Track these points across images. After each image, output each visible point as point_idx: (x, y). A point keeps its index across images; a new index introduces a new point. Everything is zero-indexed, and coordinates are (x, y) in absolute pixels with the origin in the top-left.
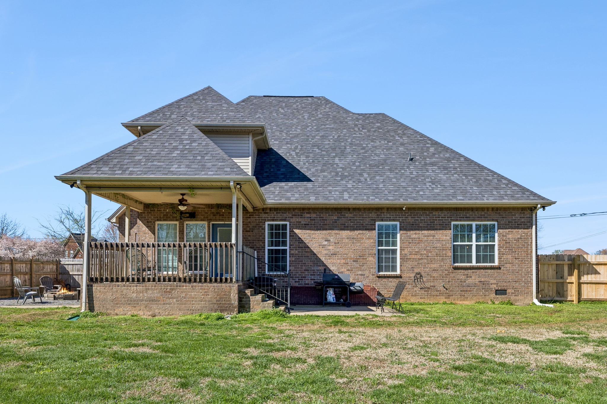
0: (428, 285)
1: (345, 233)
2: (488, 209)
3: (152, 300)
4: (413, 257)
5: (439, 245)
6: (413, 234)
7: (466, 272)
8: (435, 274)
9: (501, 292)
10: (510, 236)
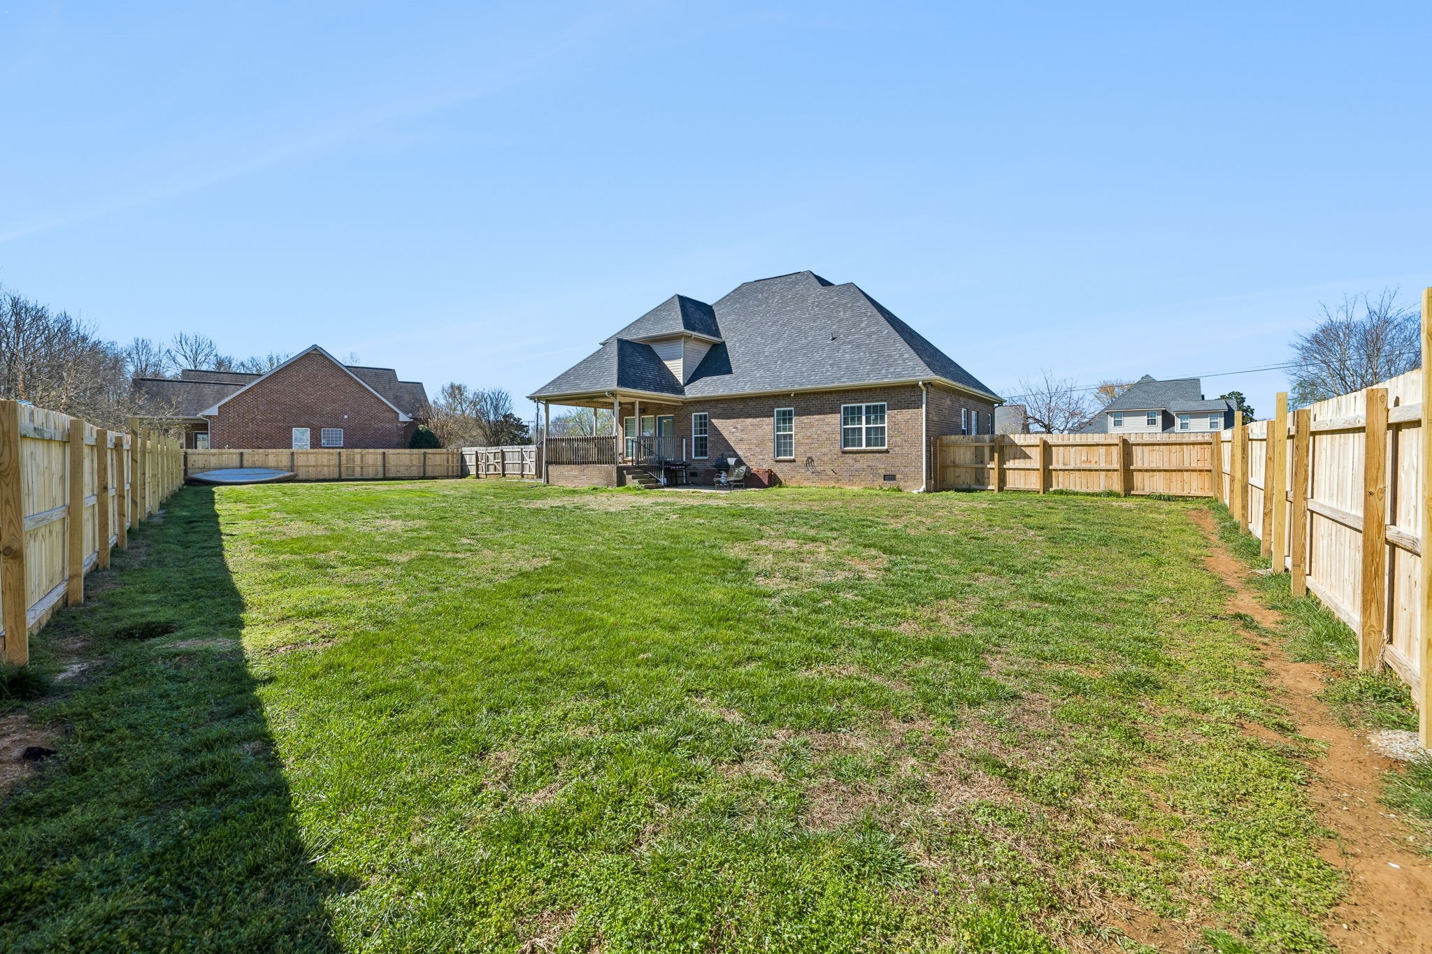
0: (819, 469)
1: (749, 420)
2: (876, 388)
3: (575, 477)
4: (806, 441)
5: (828, 429)
6: (806, 419)
7: (854, 456)
8: (825, 459)
9: (889, 477)
10: (899, 417)
